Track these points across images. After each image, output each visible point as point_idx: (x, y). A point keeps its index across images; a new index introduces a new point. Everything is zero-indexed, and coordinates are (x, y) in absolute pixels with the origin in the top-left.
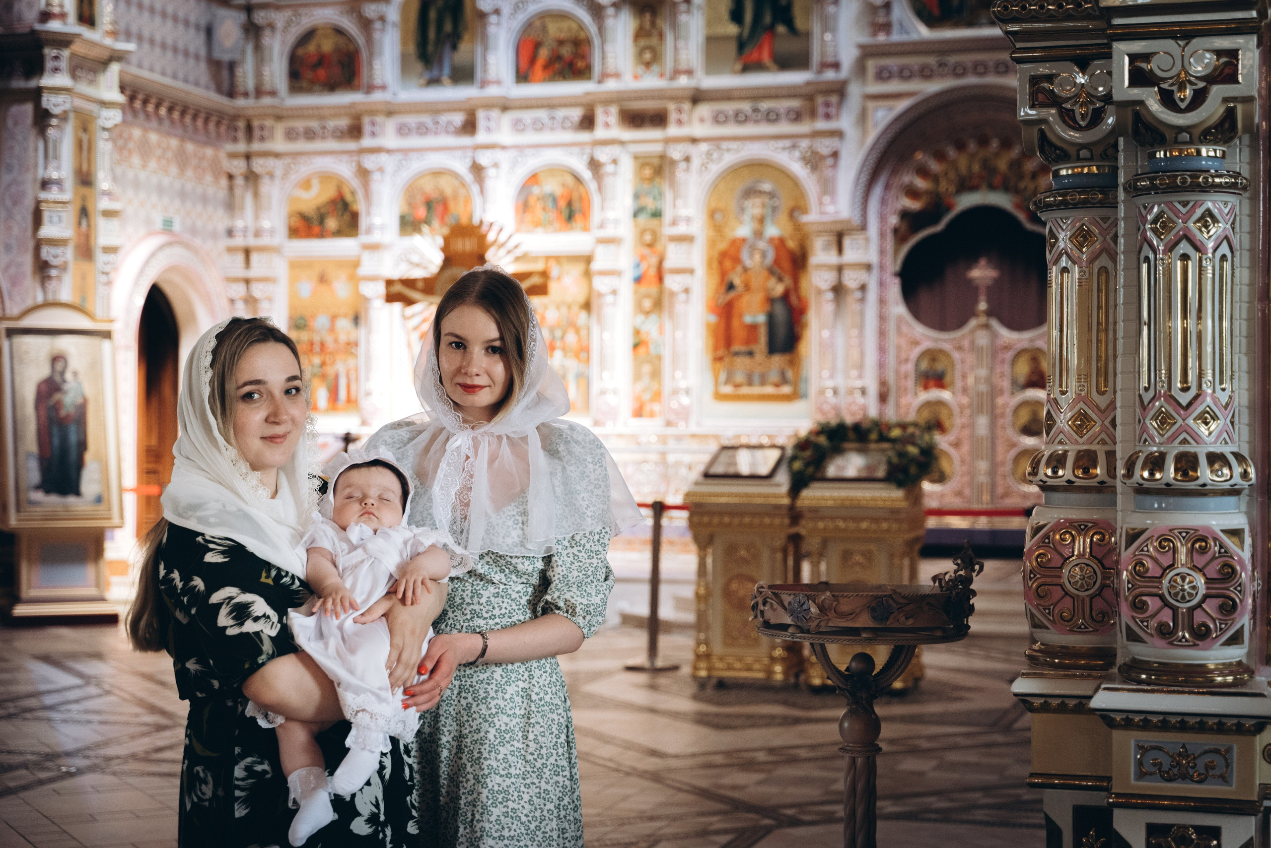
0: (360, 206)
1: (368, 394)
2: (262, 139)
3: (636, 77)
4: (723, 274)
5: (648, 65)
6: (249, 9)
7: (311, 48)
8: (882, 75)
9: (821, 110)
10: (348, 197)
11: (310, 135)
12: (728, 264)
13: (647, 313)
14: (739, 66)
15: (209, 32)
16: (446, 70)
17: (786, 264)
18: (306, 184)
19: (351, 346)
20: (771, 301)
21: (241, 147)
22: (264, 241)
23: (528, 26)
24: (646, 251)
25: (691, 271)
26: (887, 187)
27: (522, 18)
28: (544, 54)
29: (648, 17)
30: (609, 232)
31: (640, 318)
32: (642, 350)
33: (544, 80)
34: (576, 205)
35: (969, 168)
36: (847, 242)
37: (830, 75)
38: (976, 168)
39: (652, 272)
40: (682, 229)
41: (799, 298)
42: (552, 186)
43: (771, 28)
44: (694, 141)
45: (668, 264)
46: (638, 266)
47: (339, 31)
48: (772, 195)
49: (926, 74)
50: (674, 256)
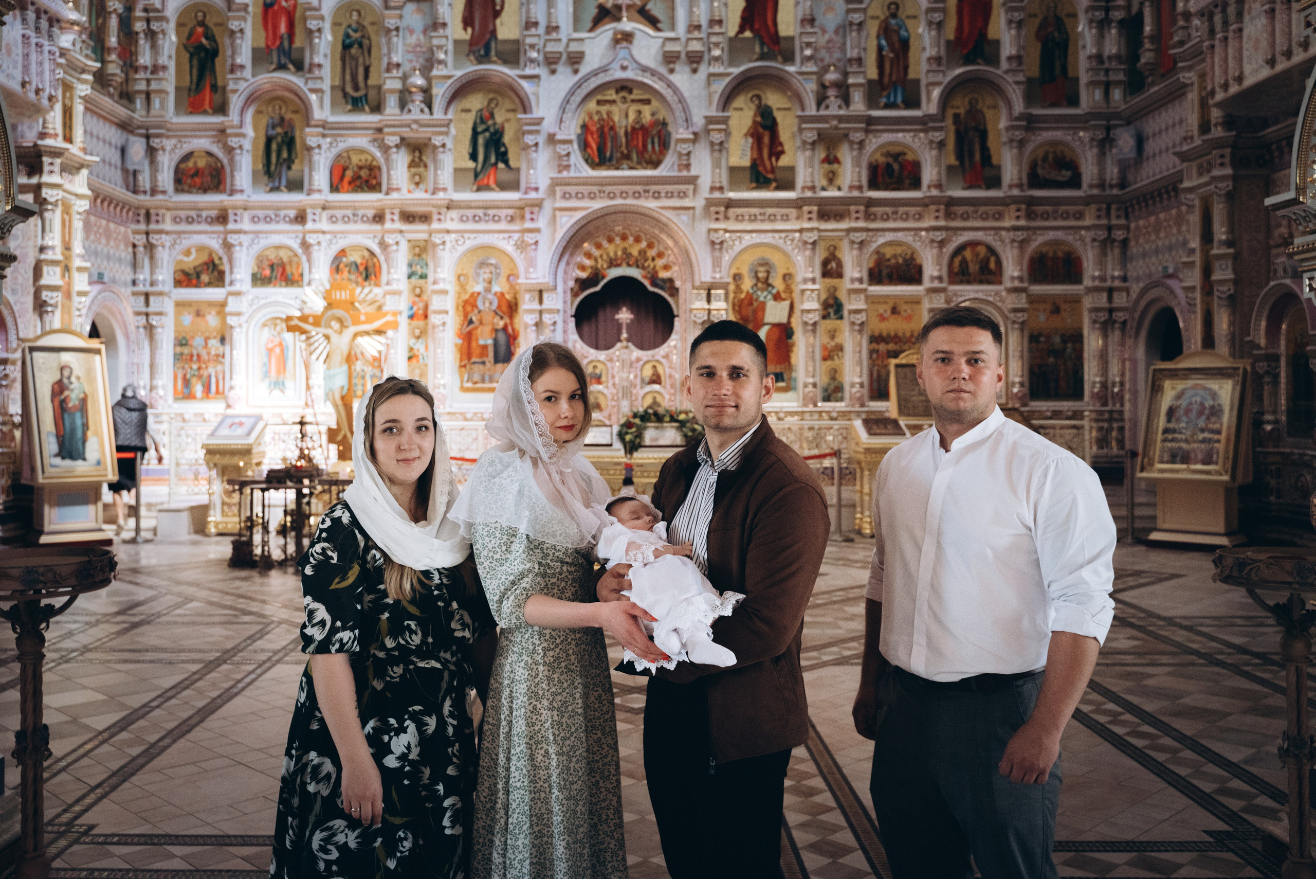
1: (231, 388)
2: (157, 222)
3: (409, 191)
4: (466, 314)
5: (417, 184)
6: (148, 137)
7: (190, 164)
8: (565, 196)
9: (528, 216)
10: (217, 261)
11: (190, 220)
12: (469, 308)
13: (418, 338)
14: (475, 188)
15: (123, 151)
16: (284, 182)
17: (504, 308)
18: (188, 253)
19: (220, 357)
20: (496, 331)
21: (142, 227)
22: (159, 288)
23: (339, 156)
24: (417, 299)
25: (447, 312)
26: (568, 264)
27: (335, 151)
28: (349, 174)
29: (417, 154)
30: (394, 287)
31: (413, 341)
32: (414, 361)
33: (348, 192)
34: (371, 270)
35: (616, 254)
36: (545, 296)
37: (533, 195)
38: (619, 253)
39: (421, 312)
40: (441, 286)
41: (513, 330)
42: (355, 257)
43: (496, 164)
44: (448, 232)
45: (431, 308)
46: (411, 308)
47: (209, 154)
48: (496, 267)
49: (592, 196)
50: (436, 303)
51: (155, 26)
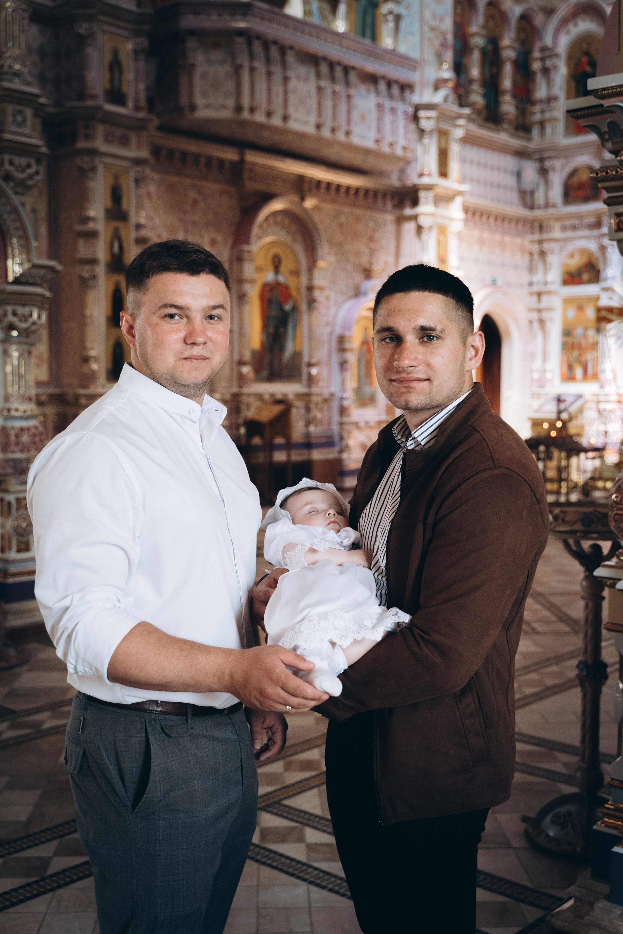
0: (601, 267)
1: (604, 371)
2: (547, 232)
6: (541, 160)
7: (575, 179)
10: (595, 262)
11: (574, 228)
15: (519, 175)
18: (572, 256)
19: (595, 346)
21: (537, 237)
22: (549, 288)
47: (591, 168)
51: (548, 63)
